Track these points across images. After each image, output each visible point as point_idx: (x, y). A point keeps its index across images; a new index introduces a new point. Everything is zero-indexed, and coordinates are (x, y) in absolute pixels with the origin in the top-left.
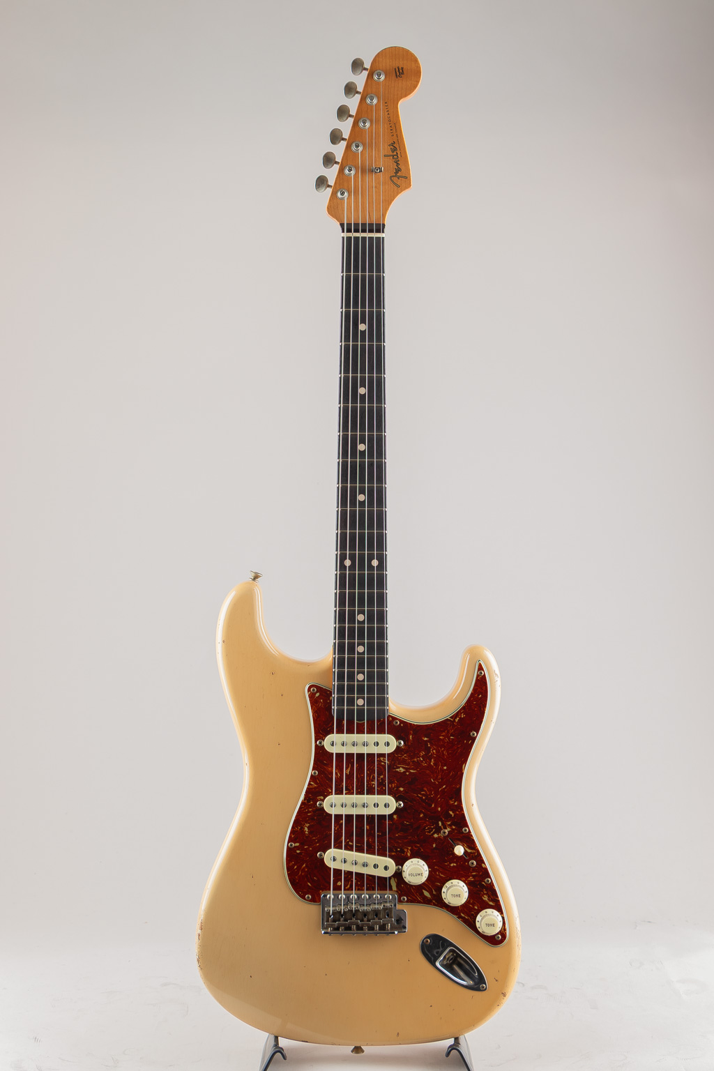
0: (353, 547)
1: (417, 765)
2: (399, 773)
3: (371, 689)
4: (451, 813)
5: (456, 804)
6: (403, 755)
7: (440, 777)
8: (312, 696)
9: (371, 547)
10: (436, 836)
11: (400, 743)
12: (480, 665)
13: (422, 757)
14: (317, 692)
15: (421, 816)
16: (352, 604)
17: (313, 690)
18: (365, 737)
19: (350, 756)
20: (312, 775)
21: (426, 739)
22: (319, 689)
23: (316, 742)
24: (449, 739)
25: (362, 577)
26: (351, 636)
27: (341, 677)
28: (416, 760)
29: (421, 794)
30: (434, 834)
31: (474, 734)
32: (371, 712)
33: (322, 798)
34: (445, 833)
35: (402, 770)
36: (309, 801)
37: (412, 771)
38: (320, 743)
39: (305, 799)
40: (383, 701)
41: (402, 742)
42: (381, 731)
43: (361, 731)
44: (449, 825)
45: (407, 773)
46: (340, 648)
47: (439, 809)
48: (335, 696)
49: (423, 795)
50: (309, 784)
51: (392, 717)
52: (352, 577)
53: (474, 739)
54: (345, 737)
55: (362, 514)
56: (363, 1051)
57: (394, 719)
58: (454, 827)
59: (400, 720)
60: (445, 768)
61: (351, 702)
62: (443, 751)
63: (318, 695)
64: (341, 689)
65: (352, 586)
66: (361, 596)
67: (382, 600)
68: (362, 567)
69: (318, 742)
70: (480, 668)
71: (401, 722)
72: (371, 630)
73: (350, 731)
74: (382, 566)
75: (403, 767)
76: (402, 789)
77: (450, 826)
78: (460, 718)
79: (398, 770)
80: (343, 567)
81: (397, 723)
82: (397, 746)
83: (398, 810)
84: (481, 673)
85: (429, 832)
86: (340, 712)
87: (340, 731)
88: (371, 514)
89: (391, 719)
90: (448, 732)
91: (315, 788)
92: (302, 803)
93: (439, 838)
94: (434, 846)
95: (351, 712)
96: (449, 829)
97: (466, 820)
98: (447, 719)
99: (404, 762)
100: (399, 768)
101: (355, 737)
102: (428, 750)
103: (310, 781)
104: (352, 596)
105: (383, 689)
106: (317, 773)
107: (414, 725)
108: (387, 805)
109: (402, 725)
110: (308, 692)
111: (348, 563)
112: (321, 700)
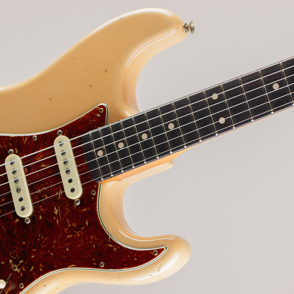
0: (229, 95)
1: (64, 224)
2: (53, 211)
3: (113, 157)
4: (32, 268)
5: (41, 270)
6: (68, 208)
7: (59, 247)
8: (96, 111)
9: (234, 111)
10: (11, 261)
11: (77, 202)
12: (162, 250)
13: (72, 226)
14: (100, 114)
15: (24, 243)
16: (180, 113)
17: (101, 110)
19: (54, 160)
20: (32, 136)
21: (87, 223)
22: (104, 115)
23: (60, 129)
24: (93, 244)
25: (206, 113)
26: (153, 123)
27: (117, 127)
28: (68, 221)
29: (41, 236)
30: (12, 259)
31: (102, 265)
33: (17, 152)
34: (15, 268)
35: (56, 212)
36: (11, 142)
37: (57, 221)
38: (60, 133)
39: (12, 138)
40: (106, 173)
41: (78, 204)
42: (83, 179)
44: (22, 269)
45: (55, 218)
47: (33, 257)
48: (100, 129)
49: (41, 238)
50: (25, 137)
52: (204, 104)
53: (98, 267)
55: (262, 91)
57: (96, 190)
58: (21, 275)
59: (96, 195)
60: (68, 249)
61: (98, 144)
62: (81, 242)
63: (98, 115)
64: (106, 131)
65: (196, 107)
66: (189, 119)
68: (215, 109)
69: (60, 131)
70: (160, 251)
71: (96, 197)
72: (163, 138)
73: (76, 152)
74: (221, 127)
75: (58, 212)
76: (41, 218)
77: (22, 271)
78: (112, 248)
79: (55, 208)
80: (210, 92)
81: (93, 193)
82: (74, 200)
83: (22, 220)
84: (155, 253)
85: (12, 255)
86: (87, 138)
88: (264, 99)
89: (96, 186)
90: (98, 241)
91: (23, 143)
92: (8, 137)
93: (10, 265)
94: (3, 263)
95: (89, 147)
96: (19, 271)
97: (30, 283)
98: (108, 237)
99: (63, 211)
100: (57, 209)
101: (72, 158)
102: (78, 228)
103: (27, 137)
104: (187, 110)
105: (116, 169)
106: (36, 140)
107: (96, 208)
108: (23, 209)
109: (93, 198)
110: (99, 106)
111: (215, 96)
112: (95, 121)
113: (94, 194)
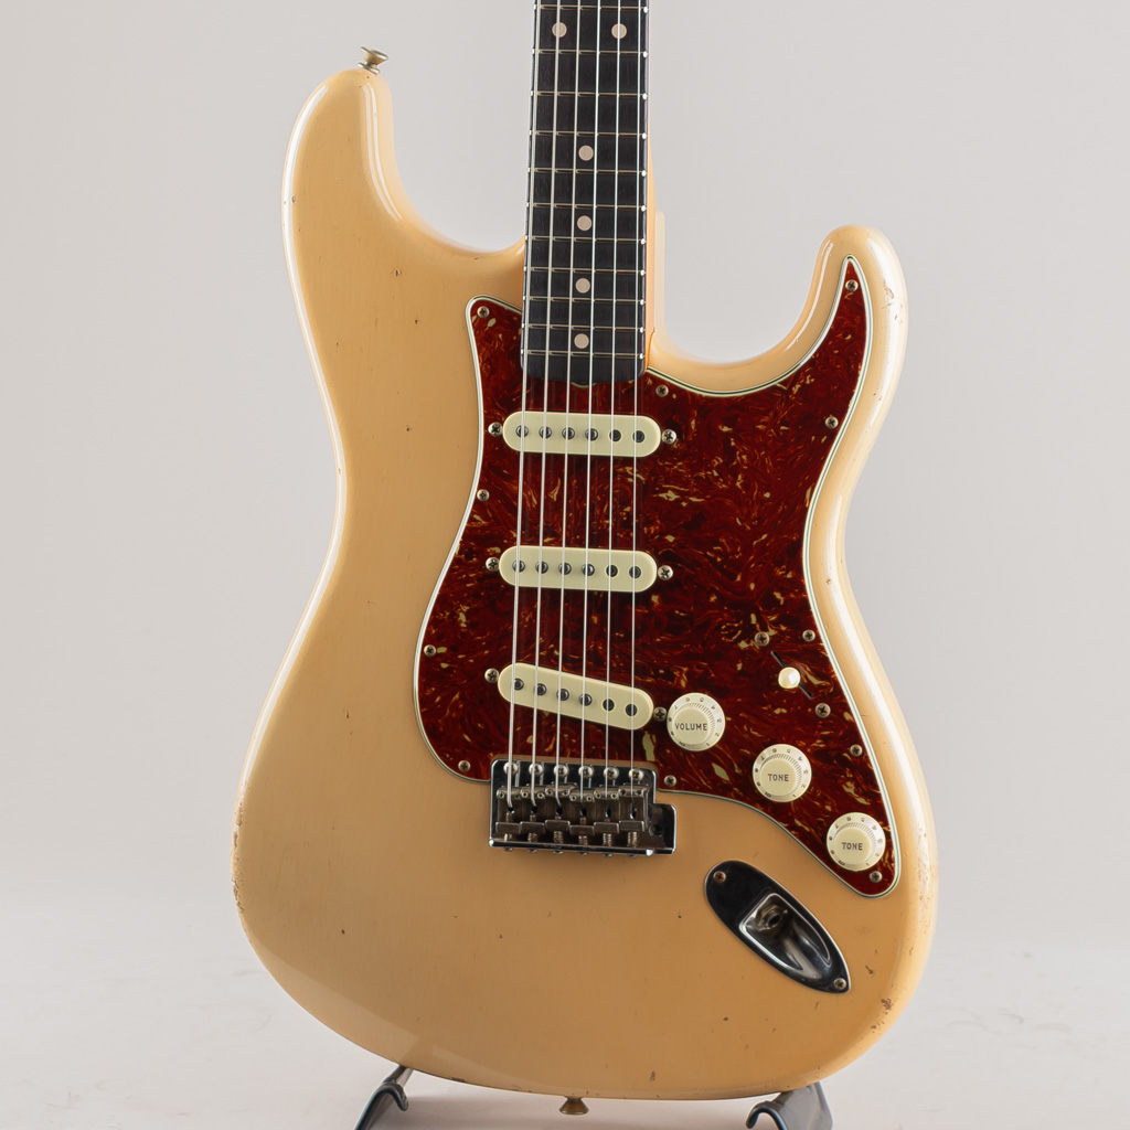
1: (706, 486)
2: (666, 502)
3: (603, 313)
4: (778, 595)
5: (789, 576)
6: (675, 463)
7: (755, 514)
8: (479, 326)
10: (743, 645)
11: (669, 437)
12: (851, 267)
13: (718, 469)
14: (490, 317)
15: (713, 599)
16: (566, 122)
17: (483, 312)
18: (590, 420)
19: (555, 460)
20: (476, 500)
21: (726, 429)
22: (496, 310)
23: (486, 427)
24: (777, 430)
25: (588, 61)
26: (563, 194)
27: (538, 283)
28: (702, 474)
29: (712, 551)
30: (739, 640)
31: (832, 422)
32: (603, 364)
33: (497, 550)
34: (762, 639)
35: (672, 496)
36: (469, 557)
37: (694, 499)
38: (495, 429)
39: (461, 551)
40: (631, 341)
41: (674, 435)
42: (624, 408)
43: (579, 406)
44: (772, 622)
45: (684, 504)
46: (539, 221)
47: (752, 586)
48: (526, 325)
49: (718, 553)
50: (471, 519)
51: (653, 378)
52: (567, 61)
53: (832, 434)
54: (545, 418)
56: (584, 1110)
57: (658, 382)
58: (783, 628)
59: (670, 386)
60: (767, 495)
61: (560, 339)
62: (763, 458)
63: (492, 323)
64: (538, 311)
65: (566, 82)
66: (586, 105)
67: (632, 115)
68: (588, 40)
69: (490, 428)
70: (851, 275)
71: (673, 389)
72: (605, 182)
73: (557, 406)
74: (635, 38)
75: (674, 490)
76: (670, 539)
77: (775, 624)
78: (804, 385)
79: (663, 495)
80: (546, 38)
81: (662, 391)
82: (663, 445)
83: (660, 584)
84: (852, 286)
85: (730, 636)
86: (536, 361)
87: (536, 405)
89: (650, 382)
90: (776, 415)
91: (483, 527)
92: (456, 561)
93: (750, 650)
94: (739, 666)
95: (558, 363)
96: (772, 632)
97: (810, 613)
98: (774, 387)
99: (676, 479)
100: (665, 491)
101: (567, 419)
102: (729, 454)
103: (472, 513)
104: (566, 103)
105: (631, 314)
106: (488, 494)
107: (700, 396)
108: (636, 573)
109: (674, 396)
110: (472, 315)
111: (559, 30)
112: (500, 336)
113: (667, 390)
